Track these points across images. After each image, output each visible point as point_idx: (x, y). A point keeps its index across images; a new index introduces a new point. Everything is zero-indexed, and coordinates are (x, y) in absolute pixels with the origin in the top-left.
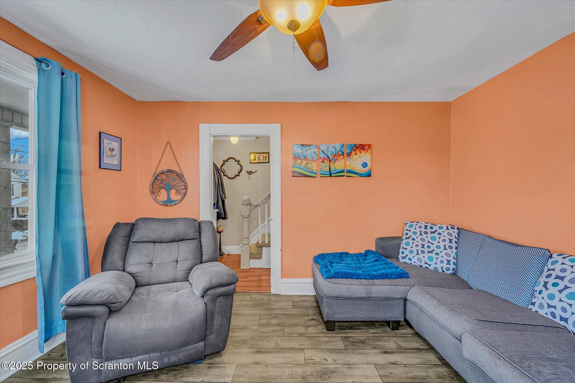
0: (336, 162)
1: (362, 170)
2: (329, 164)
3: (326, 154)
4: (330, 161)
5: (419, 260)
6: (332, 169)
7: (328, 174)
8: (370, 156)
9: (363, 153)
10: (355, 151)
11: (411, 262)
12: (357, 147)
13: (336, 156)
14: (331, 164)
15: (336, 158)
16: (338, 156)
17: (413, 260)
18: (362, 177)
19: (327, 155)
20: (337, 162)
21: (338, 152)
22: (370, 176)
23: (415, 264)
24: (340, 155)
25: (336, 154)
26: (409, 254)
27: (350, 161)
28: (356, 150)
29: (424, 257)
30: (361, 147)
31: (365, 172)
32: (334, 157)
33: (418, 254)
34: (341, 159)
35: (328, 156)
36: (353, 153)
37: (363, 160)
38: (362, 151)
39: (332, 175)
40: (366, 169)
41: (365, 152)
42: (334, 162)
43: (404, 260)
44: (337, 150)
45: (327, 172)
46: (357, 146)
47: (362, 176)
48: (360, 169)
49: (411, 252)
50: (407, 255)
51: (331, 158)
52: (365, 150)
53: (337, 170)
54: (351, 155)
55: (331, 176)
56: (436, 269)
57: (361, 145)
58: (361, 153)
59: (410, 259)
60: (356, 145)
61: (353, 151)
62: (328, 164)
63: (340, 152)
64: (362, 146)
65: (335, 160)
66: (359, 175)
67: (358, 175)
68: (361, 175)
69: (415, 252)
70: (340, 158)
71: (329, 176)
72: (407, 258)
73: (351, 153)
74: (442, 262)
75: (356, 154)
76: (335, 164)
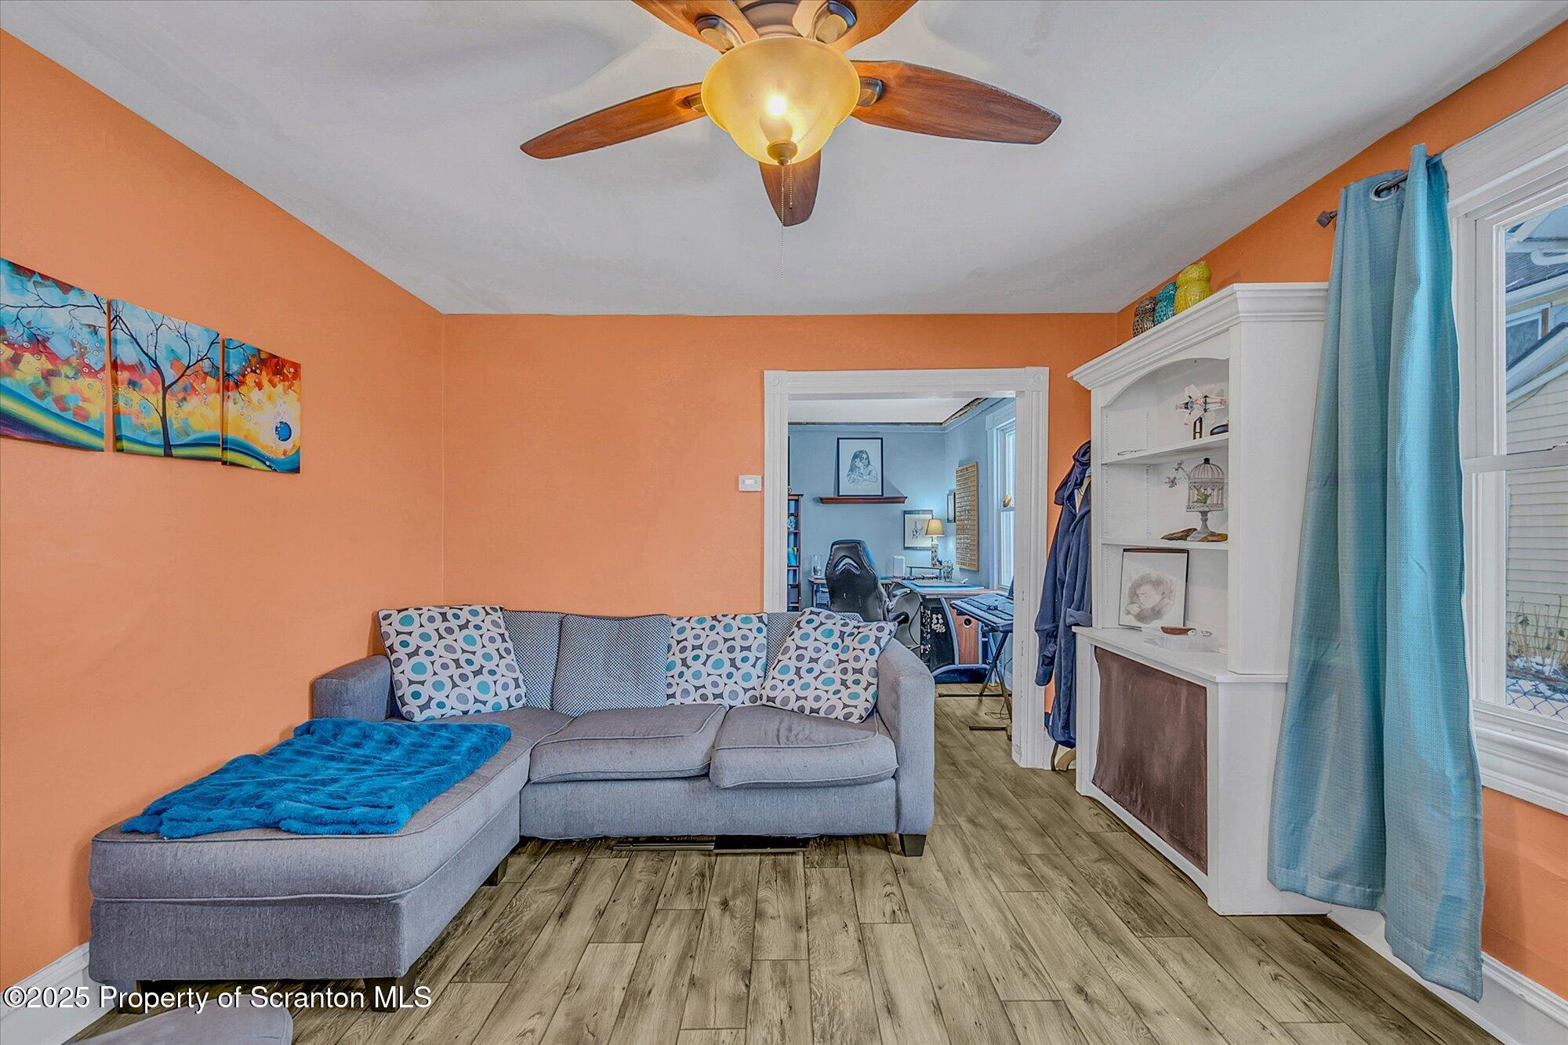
0: (188, 398)
1: (275, 448)
2: (161, 401)
3: (146, 354)
4: (165, 390)
5: (462, 699)
6: (175, 427)
7: (158, 443)
8: (298, 405)
9: (280, 386)
10: (255, 372)
11: (443, 711)
12: (263, 362)
13: (188, 372)
14: (171, 403)
15: (192, 385)
16: (196, 374)
17: (448, 703)
18: (275, 473)
19: (150, 358)
20: (193, 402)
21: (198, 361)
22: (296, 470)
23: (453, 712)
24: (206, 374)
25: (188, 367)
26: (433, 693)
27: (238, 406)
28: (258, 371)
29: (469, 688)
30: (275, 367)
31: (283, 457)
32: (183, 375)
33: (455, 685)
34: (209, 392)
35: (155, 362)
36: (250, 379)
37: (279, 414)
38: (277, 379)
39: (175, 452)
40: (288, 445)
41: (284, 386)
42: (181, 396)
43: (427, 713)
44: (194, 350)
45: (153, 434)
46: (263, 356)
47: (275, 470)
48: (267, 442)
49: (438, 686)
50: (431, 698)
51: (170, 375)
52: (285, 378)
53: (195, 432)
54: (243, 383)
55: (168, 454)
56: (497, 708)
57: (276, 357)
58: (274, 386)
59: (441, 705)
60: (259, 351)
61: (249, 370)
62: (156, 399)
63: (206, 364)
64: (277, 364)
65: (185, 389)
66: (268, 463)
67: (265, 463)
68: (273, 466)
69: (448, 684)
70: (204, 386)
71: (161, 451)
72: (433, 703)
73: (244, 376)
74: (505, 687)
75: (259, 386)
76: (188, 407)
